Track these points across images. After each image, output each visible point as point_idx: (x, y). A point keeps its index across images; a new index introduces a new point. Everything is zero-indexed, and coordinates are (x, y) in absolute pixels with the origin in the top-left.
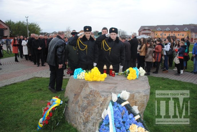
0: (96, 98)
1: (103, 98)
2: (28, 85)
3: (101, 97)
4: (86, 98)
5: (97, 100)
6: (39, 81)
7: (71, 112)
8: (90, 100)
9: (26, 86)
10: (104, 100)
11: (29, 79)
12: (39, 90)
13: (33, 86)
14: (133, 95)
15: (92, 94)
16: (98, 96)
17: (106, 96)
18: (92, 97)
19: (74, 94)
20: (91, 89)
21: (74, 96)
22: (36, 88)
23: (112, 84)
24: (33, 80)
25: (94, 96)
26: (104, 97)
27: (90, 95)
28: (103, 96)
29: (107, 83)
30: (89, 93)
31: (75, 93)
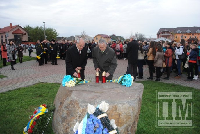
0: (75, 108)
1: (81, 109)
2: (31, 91)
3: (79, 107)
4: (66, 108)
5: (76, 110)
6: (42, 86)
7: (55, 121)
8: (70, 110)
9: (28, 92)
10: (83, 111)
11: (34, 85)
12: (39, 96)
13: (35, 91)
14: (116, 107)
15: (72, 104)
16: (77, 107)
17: (84, 107)
18: (72, 107)
19: (59, 102)
20: (72, 98)
21: (59, 105)
22: (37, 94)
23: (98, 92)
24: (38, 86)
25: (74, 106)
26: (83, 108)
27: (70, 105)
28: (82, 106)
29: (93, 92)
30: (69, 103)
31: (61, 102)
